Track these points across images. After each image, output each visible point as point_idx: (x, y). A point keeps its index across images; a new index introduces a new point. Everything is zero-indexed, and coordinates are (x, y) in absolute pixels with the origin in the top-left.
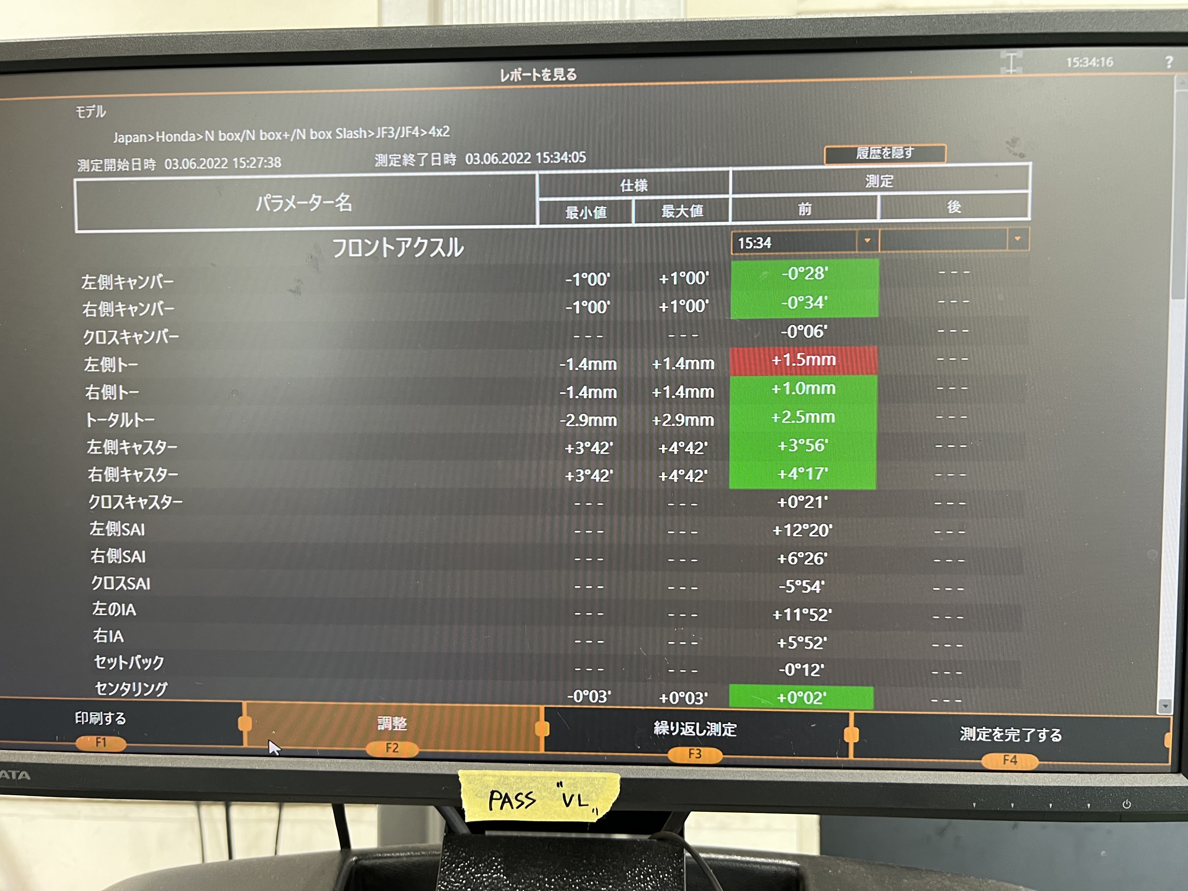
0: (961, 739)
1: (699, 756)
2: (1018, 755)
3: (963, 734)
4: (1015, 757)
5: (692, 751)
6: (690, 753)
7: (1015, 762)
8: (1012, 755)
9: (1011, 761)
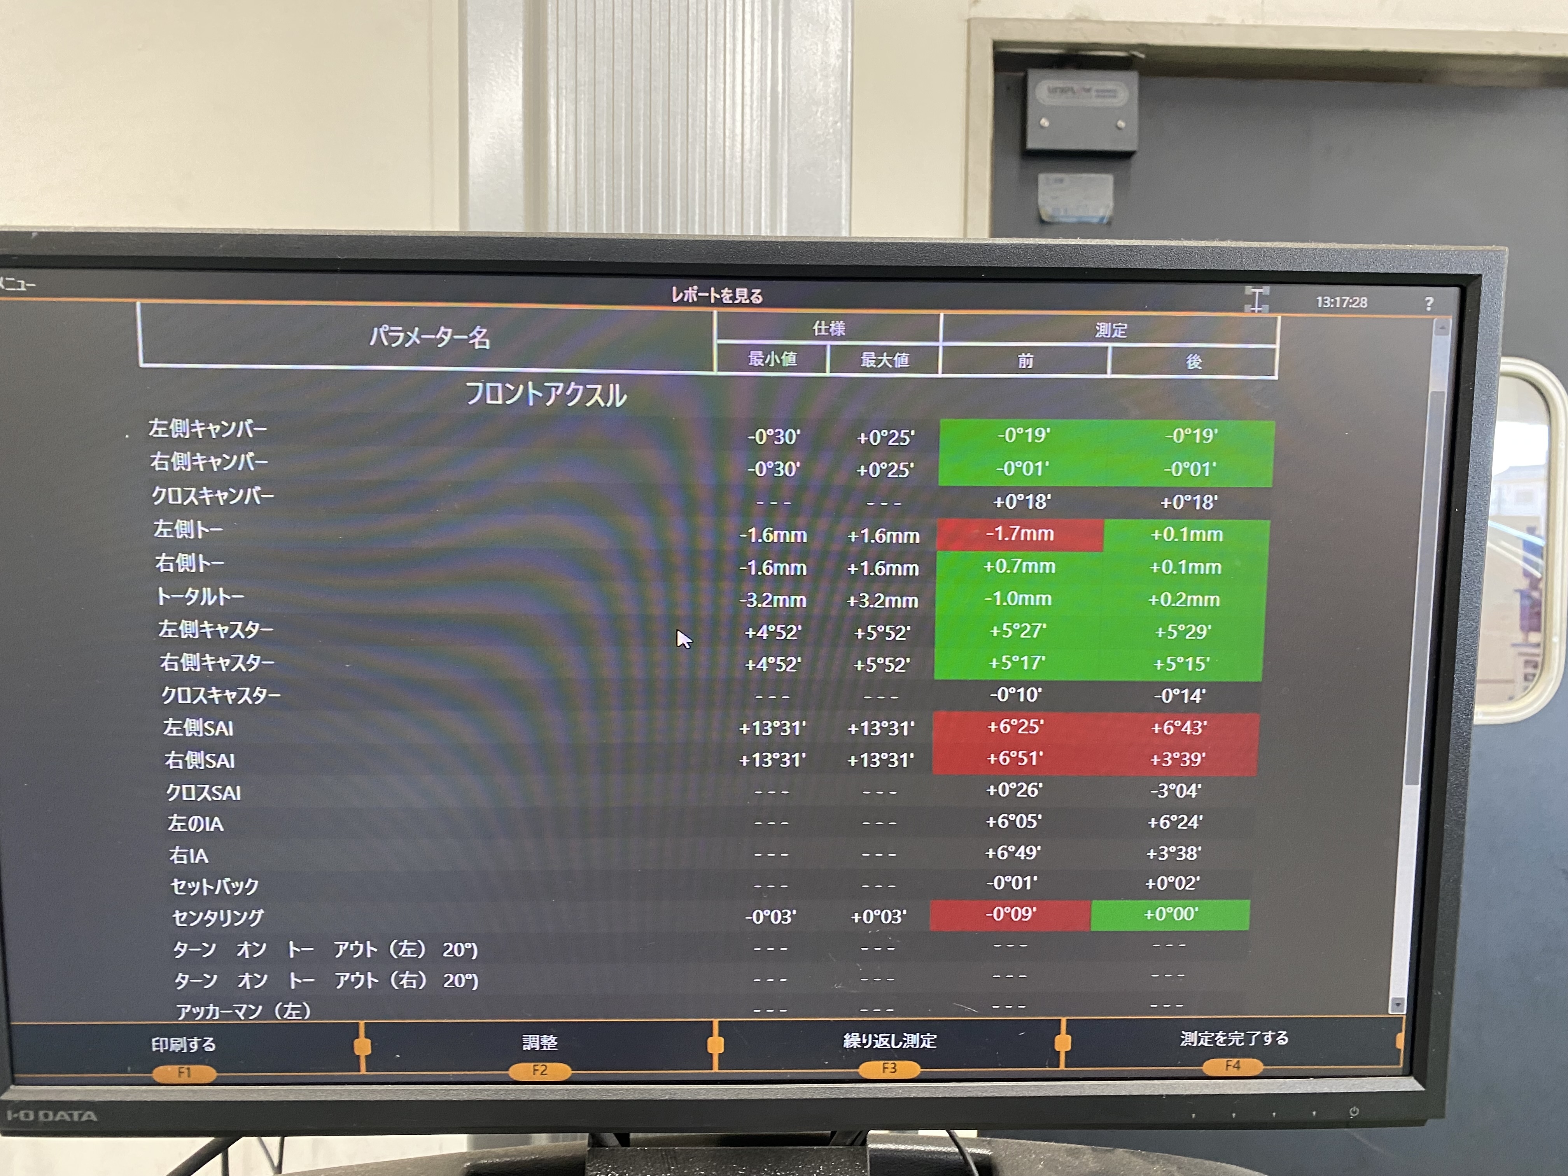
0: (1182, 1045)
1: (893, 1070)
2: (1241, 1060)
3: (1184, 1039)
4: (1238, 1061)
5: (886, 1066)
6: (884, 1068)
7: (1238, 1068)
8: (1235, 1060)
9: (1234, 1067)
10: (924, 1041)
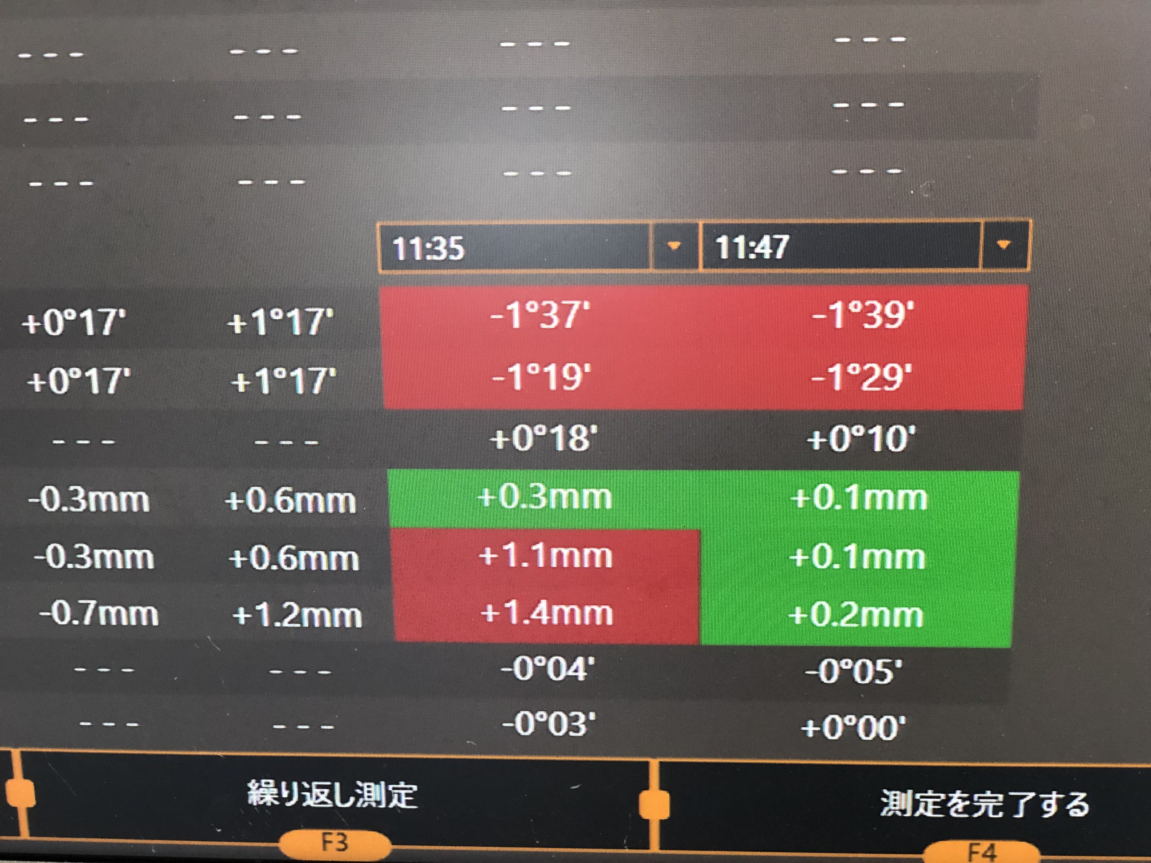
10: (396, 796)
